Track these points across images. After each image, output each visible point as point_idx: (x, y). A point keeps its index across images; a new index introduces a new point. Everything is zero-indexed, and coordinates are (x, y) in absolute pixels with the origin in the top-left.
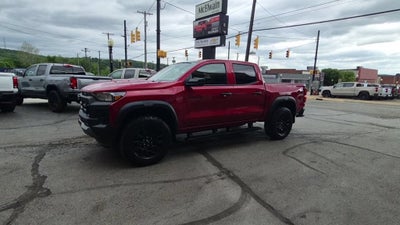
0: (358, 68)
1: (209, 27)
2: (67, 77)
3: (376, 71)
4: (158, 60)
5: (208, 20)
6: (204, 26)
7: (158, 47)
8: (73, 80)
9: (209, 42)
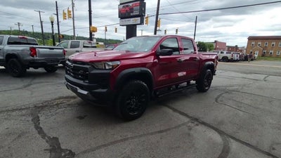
0: (216, 42)
1: (132, 10)
2: (27, 47)
3: (225, 44)
4: (91, 34)
5: (131, 4)
6: (127, 9)
7: (90, 24)
8: (33, 50)
9: (131, 21)
